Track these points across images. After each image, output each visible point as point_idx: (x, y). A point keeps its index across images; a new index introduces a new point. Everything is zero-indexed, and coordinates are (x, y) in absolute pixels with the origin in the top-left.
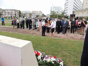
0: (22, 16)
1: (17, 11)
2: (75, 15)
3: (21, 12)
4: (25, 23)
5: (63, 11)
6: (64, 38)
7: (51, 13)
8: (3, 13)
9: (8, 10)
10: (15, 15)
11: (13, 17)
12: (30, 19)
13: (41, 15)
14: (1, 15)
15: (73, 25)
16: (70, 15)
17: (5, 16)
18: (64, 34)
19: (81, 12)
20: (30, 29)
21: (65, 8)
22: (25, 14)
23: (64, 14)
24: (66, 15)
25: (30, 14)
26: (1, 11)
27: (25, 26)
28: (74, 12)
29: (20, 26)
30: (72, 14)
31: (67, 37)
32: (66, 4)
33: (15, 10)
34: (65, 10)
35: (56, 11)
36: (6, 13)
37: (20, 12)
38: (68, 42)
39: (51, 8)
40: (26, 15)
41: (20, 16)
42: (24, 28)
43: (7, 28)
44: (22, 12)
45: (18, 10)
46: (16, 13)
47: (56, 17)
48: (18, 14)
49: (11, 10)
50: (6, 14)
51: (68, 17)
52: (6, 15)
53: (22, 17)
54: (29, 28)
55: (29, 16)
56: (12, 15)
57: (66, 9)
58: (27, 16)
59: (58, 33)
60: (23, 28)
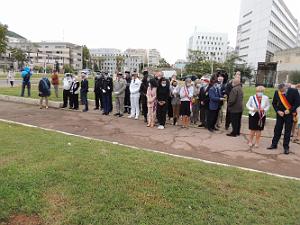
1: (78, 47)
2: (274, 66)
3: (91, 53)
5: (230, 50)
7: (190, 57)
8: (31, 55)
9: (47, 45)
10: (71, 60)
11: (61, 67)
16: (259, 64)
17: (38, 65)
19: (298, 55)
21: (238, 41)
22: (101, 60)
23: (237, 62)
24: (243, 65)
25: (120, 60)
28: (269, 55)
30: (264, 61)
32: (244, 28)
33: (69, 46)
34: (237, 48)
35: (206, 49)
36: (40, 55)
37: (85, 53)
39: (191, 39)
44: (94, 50)
45: (80, 45)
46: (75, 53)
48: (81, 57)
49: (58, 45)
50: (41, 58)
51: (249, 70)
52: (40, 60)
55: (115, 66)
56: (60, 61)
57: (242, 45)
58: (110, 66)
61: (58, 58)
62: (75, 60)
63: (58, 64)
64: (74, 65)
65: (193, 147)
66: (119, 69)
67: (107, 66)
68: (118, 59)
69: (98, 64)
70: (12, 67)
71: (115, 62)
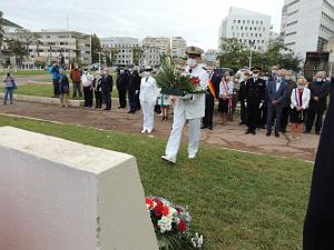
0: (102, 56)
1: (86, 37)
2: (327, 54)
3: (102, 44)
4: (115, 87)
5: (274, 37)
6: (275, 152)
7: (224, 47)
8: (30, 47)
9: (48, 35)
10: (78, 52)
11: (66, 61)
12: (136, 72)
13: (180, 53)
14: (23, 54)
15: (316, 98)
16: (308, 54)
17: (38, 59)
18: (277, 135)
20: (132, 112)
21: (283, 26)
22: (114, 52)
23: (282, 52)
24: (289, 55)
25: (138, 52)
26: (24, 40)
27: (115, 99)
28: (322, 42)
29: (94, 99)
30: (315, 50)
31: (287, 149)
33: (75, 35)
34: (282, 34)
35: (244, 36)
36: (41, 47)
37: (95, 44)
38: (288, 169)
39: (225, 24)
40: (121, 54)
41: (95, 59)
42: (109, 108)
43: (46, 105)
44: (105, 41)
45: (89, 34)
46: (82, 44)
47: (244, 64)
48: (90, 49)
49: (62, 35)
50: (42, 51)
51: (296, 62)
53: (102, 62)
54: (128, 108)
55: (131, 59)
56: (65, 54)
58: (125, 59)
59: (251, 131)
60: (104, 106)
61: (61, 51)
62: (83, 52)
63: (63, 58)
64: (82, 59)
65: (228, 143)
67: (122, 59)
68: (135, 51)
69: (110, 56)
70: (8, 62)
71: (132, 54)
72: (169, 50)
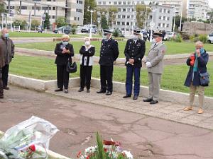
10: (67, 10)
11: (52, 21)
17: (19, 17)
22: (112, 11)
40: (122, 13)
48: (82, 7)
50: (24, 8)
52: (23, 12)
55: (134, 20)
56: (52, 13)
58: (126, 20)
61: (49, 8)
62: (73, 10)
63: (47, 17)
66: (140, 25)
67: (121, 20)
69: (107, 16)
71: (134, 13)
72: (185, 10)
